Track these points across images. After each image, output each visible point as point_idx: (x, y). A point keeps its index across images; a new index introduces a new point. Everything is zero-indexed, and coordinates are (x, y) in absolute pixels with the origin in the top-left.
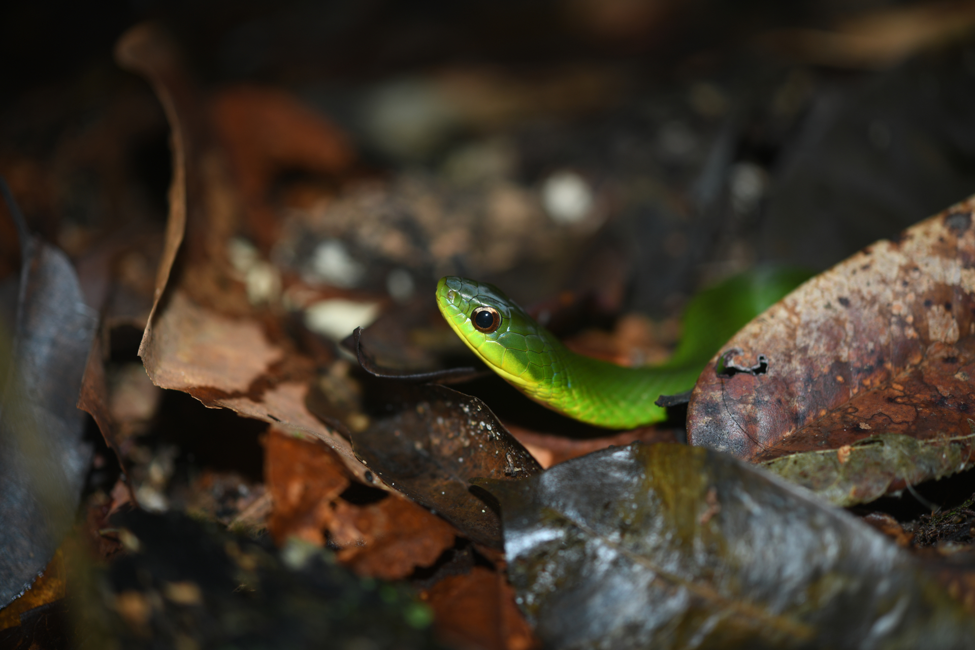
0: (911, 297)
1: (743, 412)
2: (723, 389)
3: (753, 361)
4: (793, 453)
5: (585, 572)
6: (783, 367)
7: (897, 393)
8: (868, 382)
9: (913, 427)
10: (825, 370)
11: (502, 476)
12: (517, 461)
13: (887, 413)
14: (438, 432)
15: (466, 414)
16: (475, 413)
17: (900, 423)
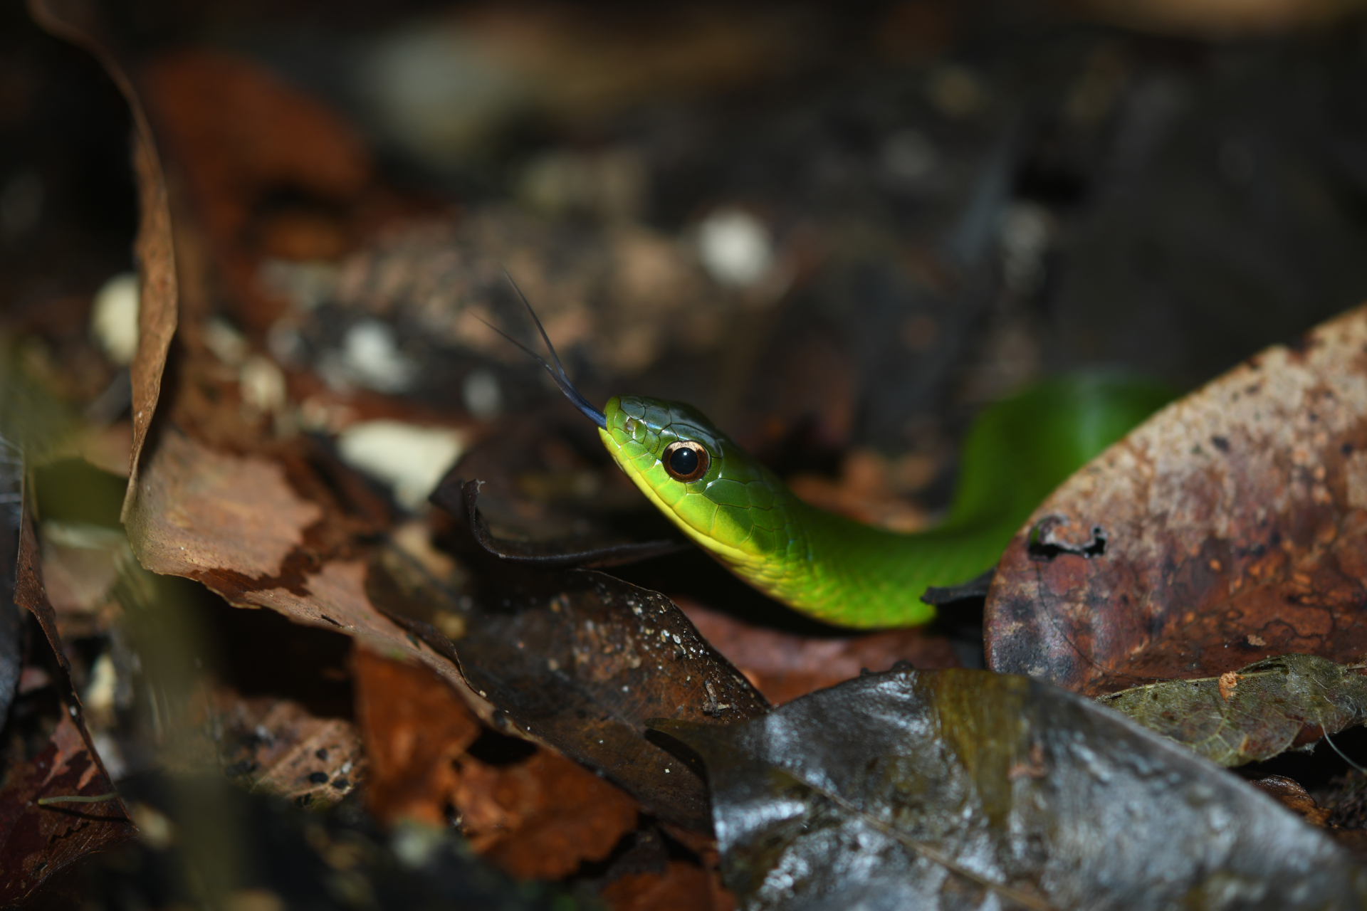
0: (1322, 439)
1: (1071, 615)
2: (1039, 579)
3: (1084, 534)
4: (1150, 681)
5: (838, 868)
6: (1129, 545)
7: (1301, 589)
8: (1256, 570)
9: (1329, 644)
10: (1194, 551)
11: (696, 716)
12: (723, 693)
13: (1288, 620)
14: (586, 641)
15: (638, 617)
16: (653, 616)
17: (1309, 637)
